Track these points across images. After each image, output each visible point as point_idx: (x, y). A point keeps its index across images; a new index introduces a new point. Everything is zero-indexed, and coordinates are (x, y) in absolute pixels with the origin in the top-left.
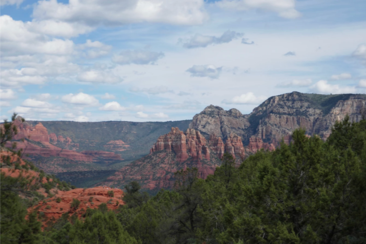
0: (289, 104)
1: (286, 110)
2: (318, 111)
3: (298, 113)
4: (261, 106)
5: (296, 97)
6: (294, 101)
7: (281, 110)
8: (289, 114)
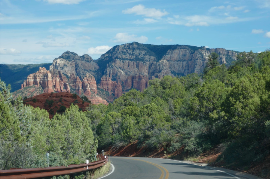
0: (130, 51)
1: (128, 56)
2: (153, 58)
3: (137, 59)
4: (107, 53)
5: (135, 46)
6: (134, 49)
7: (124, 56)
8: (130, 60)
